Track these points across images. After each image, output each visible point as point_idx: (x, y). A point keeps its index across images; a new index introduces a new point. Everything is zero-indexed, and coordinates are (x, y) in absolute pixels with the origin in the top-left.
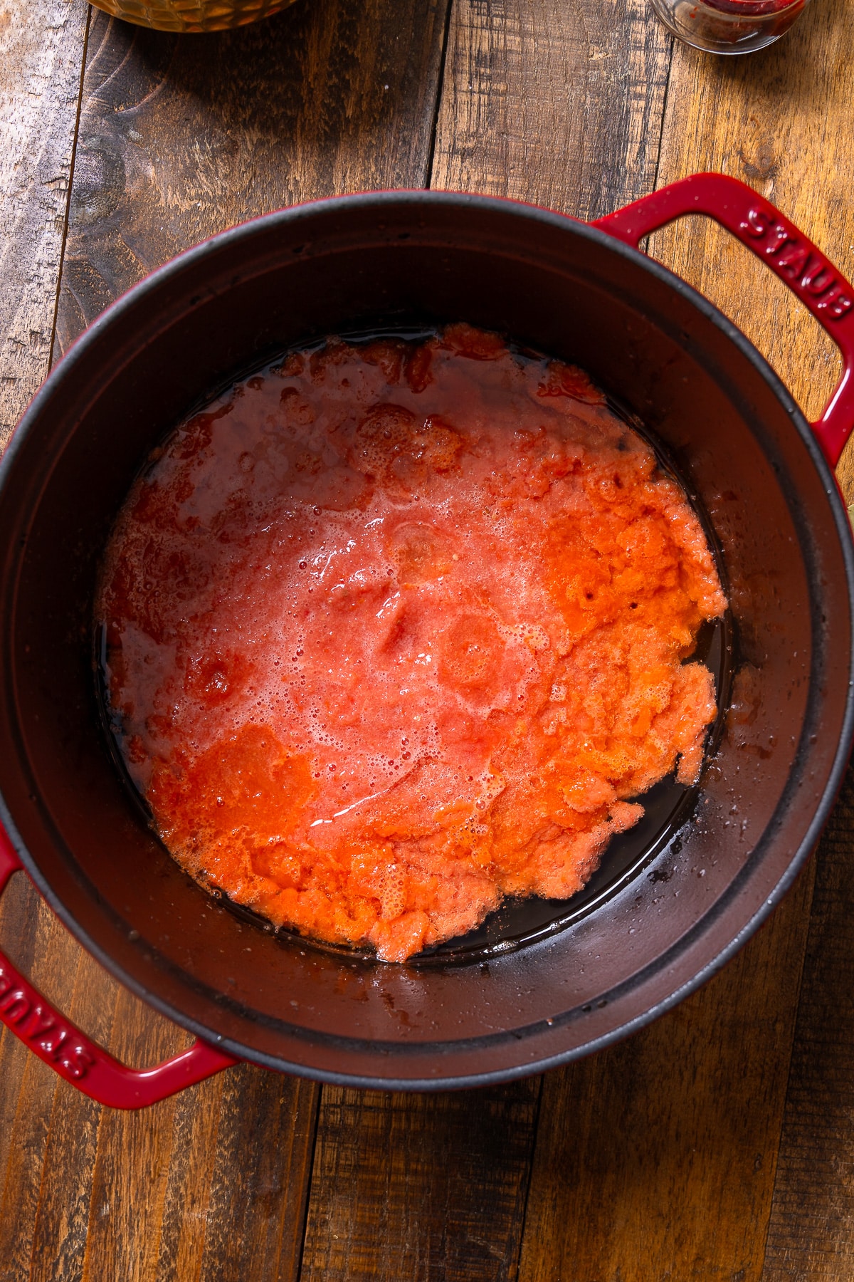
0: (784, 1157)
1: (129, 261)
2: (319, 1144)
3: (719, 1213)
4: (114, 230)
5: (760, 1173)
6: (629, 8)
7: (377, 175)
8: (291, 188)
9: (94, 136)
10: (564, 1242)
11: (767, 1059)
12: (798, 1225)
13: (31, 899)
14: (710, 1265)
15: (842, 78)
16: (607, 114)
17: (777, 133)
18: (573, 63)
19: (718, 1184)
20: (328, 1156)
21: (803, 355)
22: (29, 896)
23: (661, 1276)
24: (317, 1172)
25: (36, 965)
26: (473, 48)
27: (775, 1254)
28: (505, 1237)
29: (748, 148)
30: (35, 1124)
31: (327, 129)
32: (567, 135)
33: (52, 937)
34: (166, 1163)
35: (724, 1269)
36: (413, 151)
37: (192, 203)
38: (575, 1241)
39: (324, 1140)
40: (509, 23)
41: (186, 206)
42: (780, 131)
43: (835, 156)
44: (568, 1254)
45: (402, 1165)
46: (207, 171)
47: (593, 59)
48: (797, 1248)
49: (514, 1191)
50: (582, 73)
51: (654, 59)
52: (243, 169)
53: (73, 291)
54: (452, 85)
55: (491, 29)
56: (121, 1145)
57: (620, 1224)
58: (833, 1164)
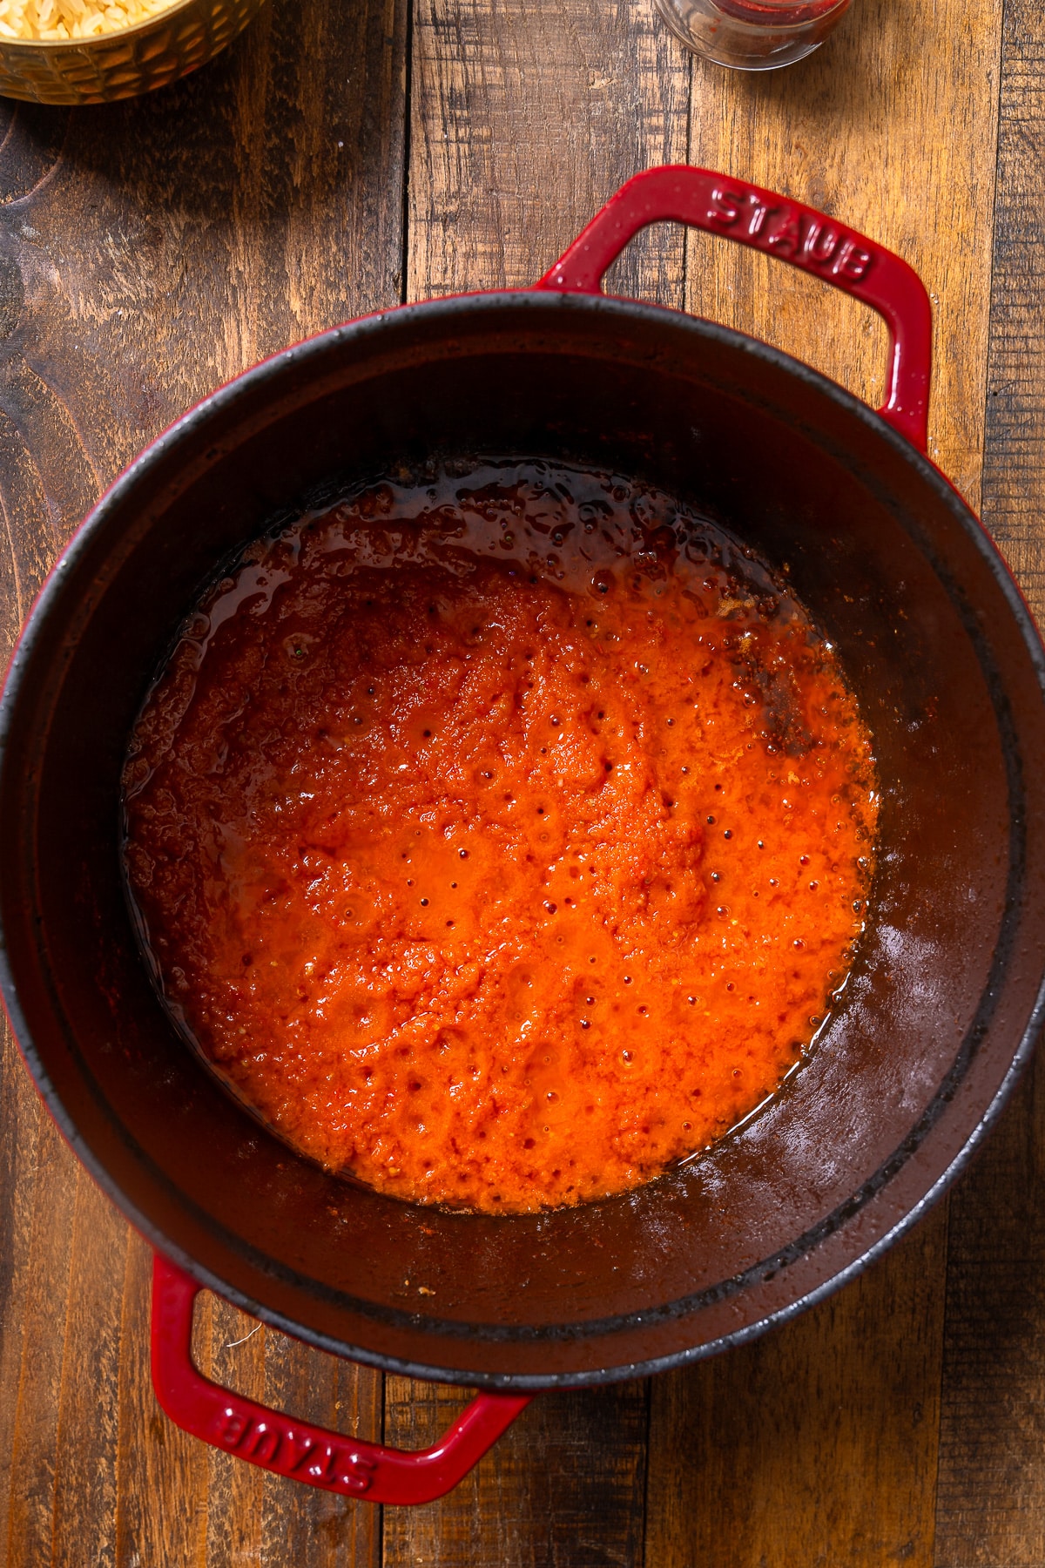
0: (949, 1404)
1: (40, 392)
3: (877, 1478)
4: (16, 356)
5: (921, 1426)
6: (633, 20)
7: (340, 256)
8: (234, 281)
10: (695, 1534)
11: (918, 1290)
12: (971, 1482)
14: (872, 1541)
15: (903, 86)
16: (618, 154)
17: (829, 161)
18: (570, 94)
19: (872, 1445)
23: (815, 1561)
25: (17, 1275)
26: (445, 86)
27: (947, 1520)
28: (624, 1536)
29: (796, 184)
30: (37, 1467)
31: (271, 203)
32: (571, 185)
33: (34, 1240)
34: (203, 1496)
35: (889, 1543)
36: (381, 222)
37: (112, 311)
38: (709, 1531)
40: (486, 50)
41: (103, 316)
42: (833, 158)
43: (902, 184)
44: (702, 1548)
45: (491, 1466)
46: (125, 269)
47: (595, 87)
48: (973, 1509)
49: (629, 1481)
50: (582, 105)
51: (669, 81)
52: (171, 263)
54: (422, 135)
55: (464, 60)
56: (145, 1480)
57: (760, 1505)
58: (1006, 1404)
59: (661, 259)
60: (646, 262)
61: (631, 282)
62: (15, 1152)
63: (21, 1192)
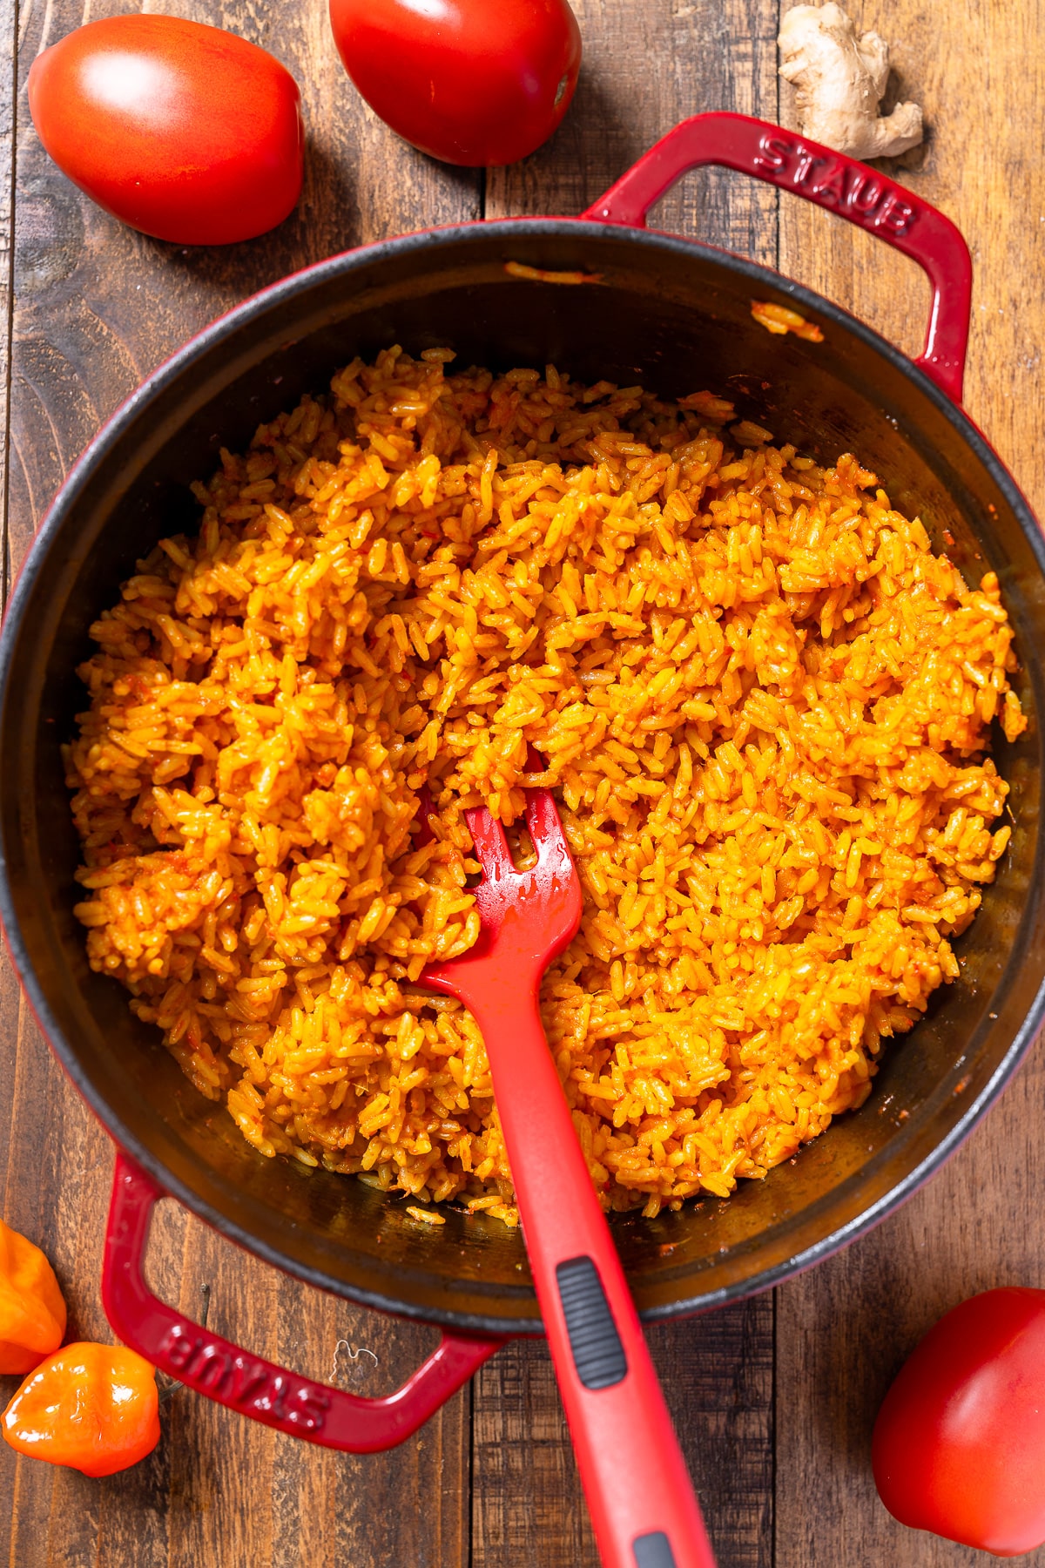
1: (100, 334)
2: (477, 1502)
4: (75, 297)
7: (415, 191)
8: (303, 218)
9: (38, 177)
13: (45, 1204)
15: (1002, 7)
16: (704, 83)
17: (927, 85)
18: (653, 23)
20: (491, 1517)
21: (999, 364)
22: (42, 1199)
24: (479, 1542)
30: (79, 1520)
34: (267, 1555)
39: (483, 1496)
42: (931, 81)
43: (1006, 106)
47: (679, 15)
50: (666, 34)
51: (756, 8)
53: (29, 380)
56: (201, 1537)
59: (752, 187)
60: (737, 191)
61: (722, 212)
62: (60, 1154)
63: (66, 1199)
